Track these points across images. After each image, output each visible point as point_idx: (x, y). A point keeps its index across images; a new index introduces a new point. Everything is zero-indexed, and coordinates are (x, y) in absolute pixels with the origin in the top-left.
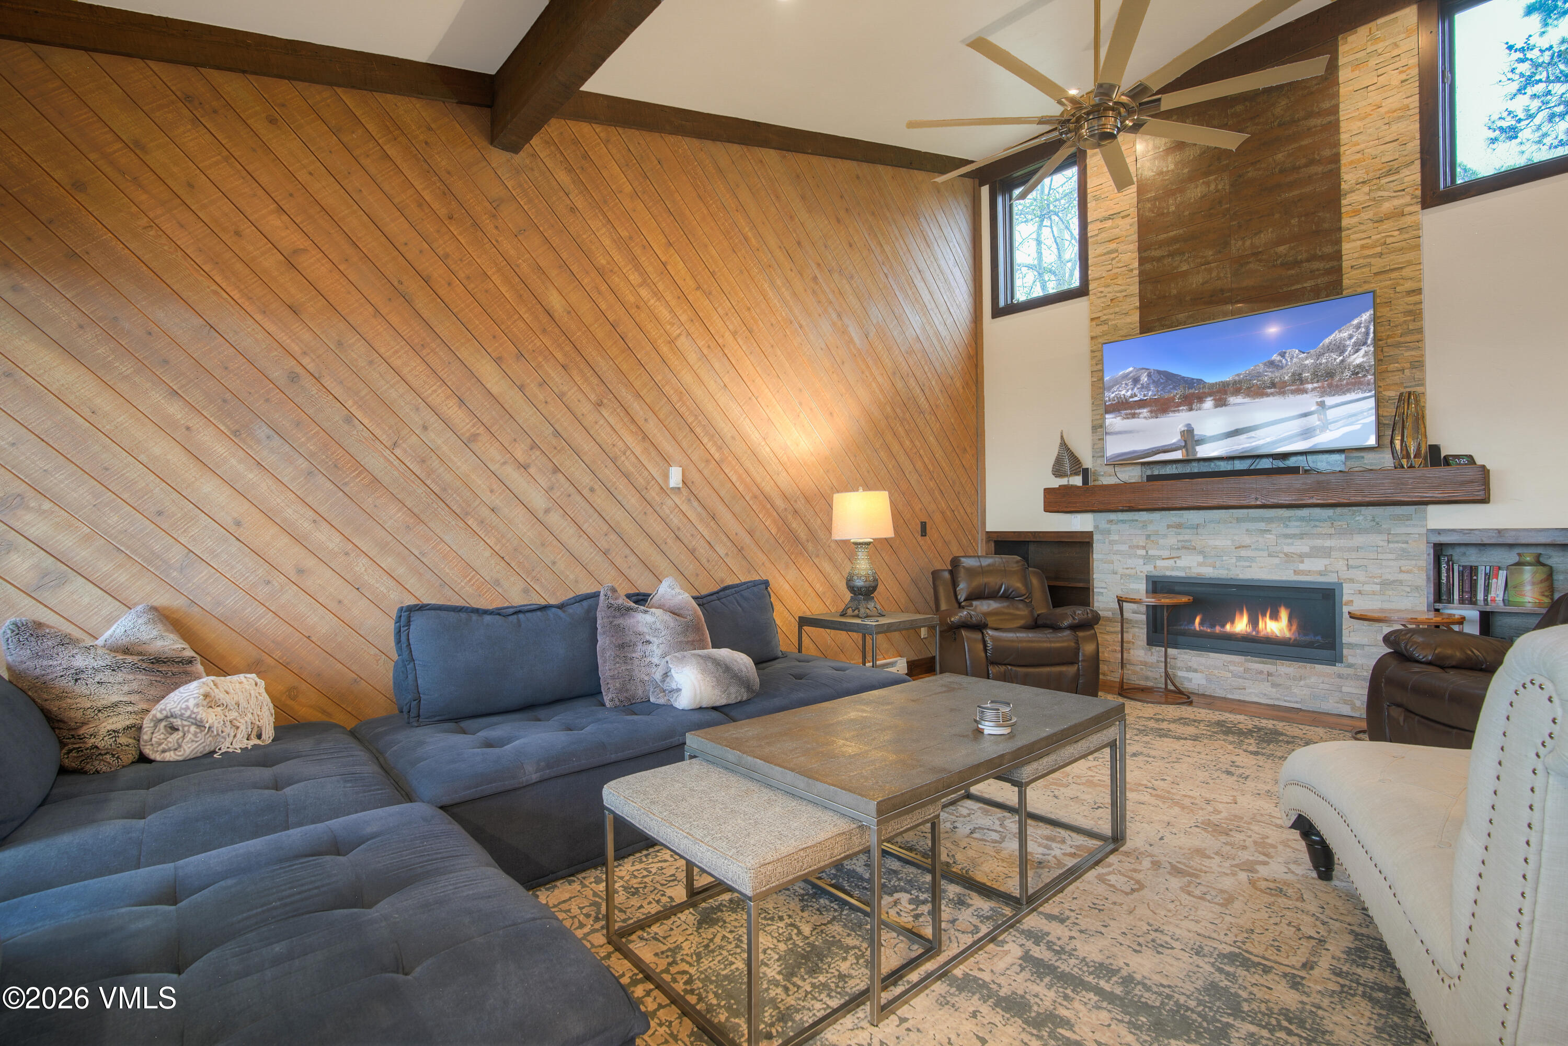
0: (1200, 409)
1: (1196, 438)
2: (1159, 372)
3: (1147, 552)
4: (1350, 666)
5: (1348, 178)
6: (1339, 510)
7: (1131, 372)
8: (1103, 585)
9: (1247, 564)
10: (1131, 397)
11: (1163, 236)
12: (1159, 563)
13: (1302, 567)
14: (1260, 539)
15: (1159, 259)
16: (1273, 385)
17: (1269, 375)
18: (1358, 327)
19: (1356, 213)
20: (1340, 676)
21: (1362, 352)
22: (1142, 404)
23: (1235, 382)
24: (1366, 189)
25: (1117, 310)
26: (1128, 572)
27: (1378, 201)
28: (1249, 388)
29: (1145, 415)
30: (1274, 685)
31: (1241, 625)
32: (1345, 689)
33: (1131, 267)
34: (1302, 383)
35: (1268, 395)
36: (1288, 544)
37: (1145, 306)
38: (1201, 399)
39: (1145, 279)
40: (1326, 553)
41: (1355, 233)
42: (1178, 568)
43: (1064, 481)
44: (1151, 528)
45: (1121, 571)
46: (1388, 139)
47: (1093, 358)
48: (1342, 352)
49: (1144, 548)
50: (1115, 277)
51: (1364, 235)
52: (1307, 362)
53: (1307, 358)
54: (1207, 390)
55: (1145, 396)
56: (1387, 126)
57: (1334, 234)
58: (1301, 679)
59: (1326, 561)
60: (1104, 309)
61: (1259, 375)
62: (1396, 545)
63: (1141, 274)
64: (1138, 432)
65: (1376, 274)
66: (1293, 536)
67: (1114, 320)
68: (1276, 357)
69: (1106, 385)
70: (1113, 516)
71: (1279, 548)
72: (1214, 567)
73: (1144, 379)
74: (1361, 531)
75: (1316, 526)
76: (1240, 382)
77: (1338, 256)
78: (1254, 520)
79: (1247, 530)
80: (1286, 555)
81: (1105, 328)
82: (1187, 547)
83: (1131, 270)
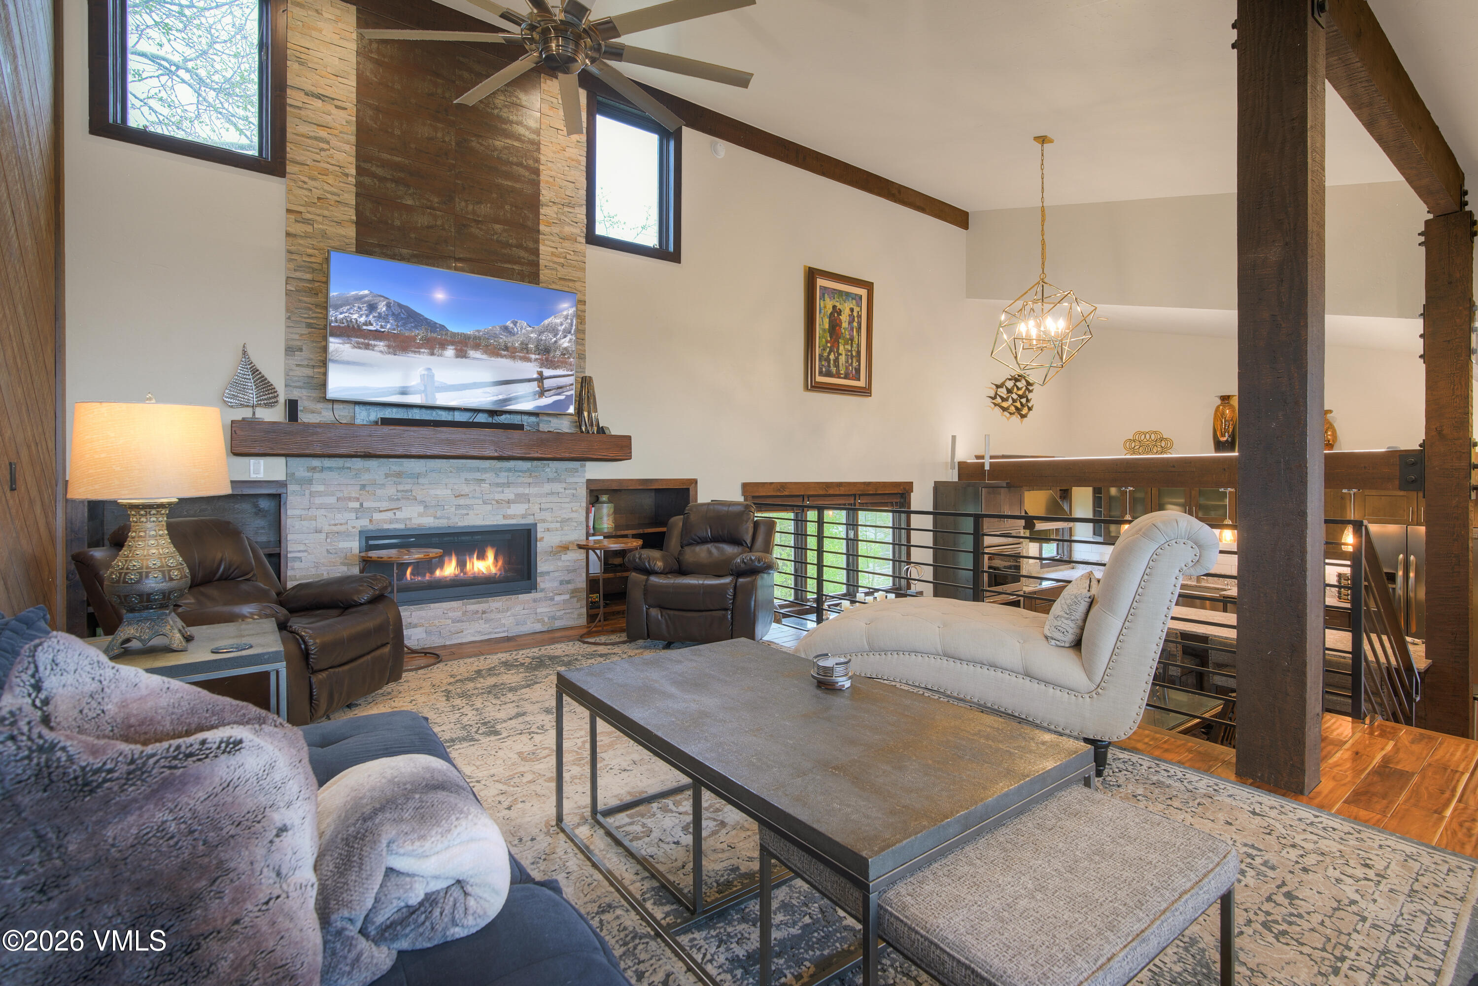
0: (441, 355)
1: (436, 384)
2: (400, 306)
3: (361, 505)
4: (542, 590)
5: (546, 194)
6: (535, 463)
7: (366, 296)
8: (302, 548)
9: (465, 512)
10: (366, 324)
11: (385, 156)
12: (377, 516)
13: (510, 512)
14: (477, 488)
15: (382, 179)
16: (506, 348)
17: (504, 338)
18: (566, 318)
19: (549, 224)
20: (535, 601)
21: (567, 339)
22: (378, 335)
23: (475, 338)
24: (555, 208)
25: (326, 213)
26: (335, 529)
27: (561, 223)
28: (487, 346)
29: (382, 349)
30: (487, 621)
31: (450, 569)
32: (539, 610)
33: (347, 171)
34: (527, 353)
35: (502, 356)
36: (499, 492)
37: (362, 223)
38: (443, 345)
39: (362, 193)
40: (524, 499)
41: (548, 240)
42: (397, 521)
43: (247, 413)
44: (366, 477)
45: (326, 528)
46: (569, 178)
47: (290, 260)
48: (555, 336)
49: (358, 499)
50: (325, 172)
51: (553, 245)
52: (532, 335)
53: (532, 332)
54: (449, 338)
55: (382, 327)
56: (567, 168)
57: (534, 232)
58: (508, 610)
59: (526, 506)
60: (307, 205)
61: (495, 336)
62: (570, 491)
63: (358, 185)
64: (371, 365)
65: (560, 279)
66: (503, 485)
67: (322, 224)
68: (509, 324)
69: (331, 301)
70: (316, 462)
71: (491, 496)
72: (435, 517)
73: (382, 308)
74: (549, 480)
75: (519, 476)
76: (480, 338)
77: (536, 252)
78: (471, 470)
79: (466, 479)
80: (497, 502)
81: (309, 229)
82: (408, 497)
83: (347, 175)
